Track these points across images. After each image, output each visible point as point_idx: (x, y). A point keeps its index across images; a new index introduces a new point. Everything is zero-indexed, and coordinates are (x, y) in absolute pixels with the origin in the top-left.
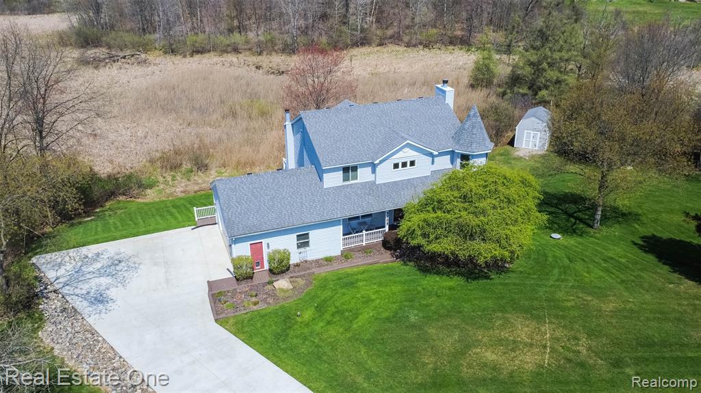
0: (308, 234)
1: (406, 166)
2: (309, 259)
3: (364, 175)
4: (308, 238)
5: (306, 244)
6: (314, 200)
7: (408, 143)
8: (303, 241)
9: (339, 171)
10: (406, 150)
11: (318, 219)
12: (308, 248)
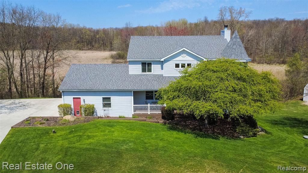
0: (110, 98)
1: (179, 67)
2: (111, 115)
3: (156, 69)
4: (110, 102)
5: (109, 105)
6: (119, 79)
7: (184, 50)
8: (107, 103)
9: (140, 64)
10: (184, 55)
11: (115, 88)
12: (110, 108)
